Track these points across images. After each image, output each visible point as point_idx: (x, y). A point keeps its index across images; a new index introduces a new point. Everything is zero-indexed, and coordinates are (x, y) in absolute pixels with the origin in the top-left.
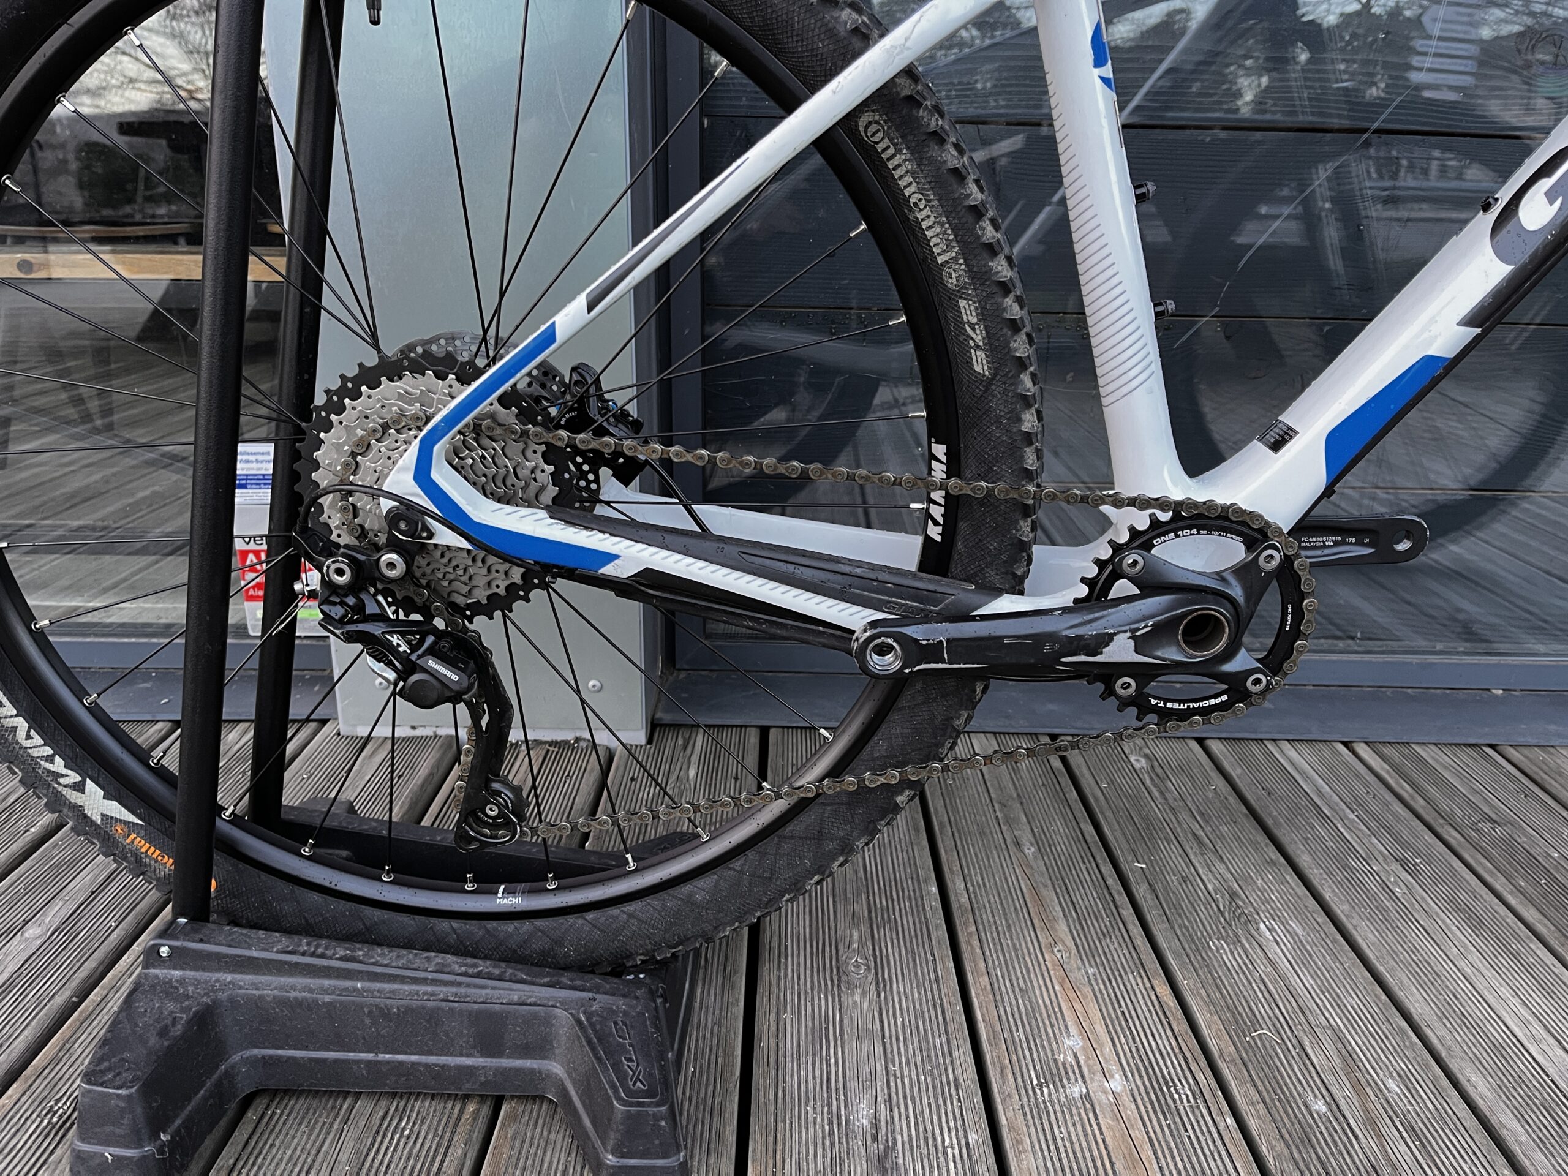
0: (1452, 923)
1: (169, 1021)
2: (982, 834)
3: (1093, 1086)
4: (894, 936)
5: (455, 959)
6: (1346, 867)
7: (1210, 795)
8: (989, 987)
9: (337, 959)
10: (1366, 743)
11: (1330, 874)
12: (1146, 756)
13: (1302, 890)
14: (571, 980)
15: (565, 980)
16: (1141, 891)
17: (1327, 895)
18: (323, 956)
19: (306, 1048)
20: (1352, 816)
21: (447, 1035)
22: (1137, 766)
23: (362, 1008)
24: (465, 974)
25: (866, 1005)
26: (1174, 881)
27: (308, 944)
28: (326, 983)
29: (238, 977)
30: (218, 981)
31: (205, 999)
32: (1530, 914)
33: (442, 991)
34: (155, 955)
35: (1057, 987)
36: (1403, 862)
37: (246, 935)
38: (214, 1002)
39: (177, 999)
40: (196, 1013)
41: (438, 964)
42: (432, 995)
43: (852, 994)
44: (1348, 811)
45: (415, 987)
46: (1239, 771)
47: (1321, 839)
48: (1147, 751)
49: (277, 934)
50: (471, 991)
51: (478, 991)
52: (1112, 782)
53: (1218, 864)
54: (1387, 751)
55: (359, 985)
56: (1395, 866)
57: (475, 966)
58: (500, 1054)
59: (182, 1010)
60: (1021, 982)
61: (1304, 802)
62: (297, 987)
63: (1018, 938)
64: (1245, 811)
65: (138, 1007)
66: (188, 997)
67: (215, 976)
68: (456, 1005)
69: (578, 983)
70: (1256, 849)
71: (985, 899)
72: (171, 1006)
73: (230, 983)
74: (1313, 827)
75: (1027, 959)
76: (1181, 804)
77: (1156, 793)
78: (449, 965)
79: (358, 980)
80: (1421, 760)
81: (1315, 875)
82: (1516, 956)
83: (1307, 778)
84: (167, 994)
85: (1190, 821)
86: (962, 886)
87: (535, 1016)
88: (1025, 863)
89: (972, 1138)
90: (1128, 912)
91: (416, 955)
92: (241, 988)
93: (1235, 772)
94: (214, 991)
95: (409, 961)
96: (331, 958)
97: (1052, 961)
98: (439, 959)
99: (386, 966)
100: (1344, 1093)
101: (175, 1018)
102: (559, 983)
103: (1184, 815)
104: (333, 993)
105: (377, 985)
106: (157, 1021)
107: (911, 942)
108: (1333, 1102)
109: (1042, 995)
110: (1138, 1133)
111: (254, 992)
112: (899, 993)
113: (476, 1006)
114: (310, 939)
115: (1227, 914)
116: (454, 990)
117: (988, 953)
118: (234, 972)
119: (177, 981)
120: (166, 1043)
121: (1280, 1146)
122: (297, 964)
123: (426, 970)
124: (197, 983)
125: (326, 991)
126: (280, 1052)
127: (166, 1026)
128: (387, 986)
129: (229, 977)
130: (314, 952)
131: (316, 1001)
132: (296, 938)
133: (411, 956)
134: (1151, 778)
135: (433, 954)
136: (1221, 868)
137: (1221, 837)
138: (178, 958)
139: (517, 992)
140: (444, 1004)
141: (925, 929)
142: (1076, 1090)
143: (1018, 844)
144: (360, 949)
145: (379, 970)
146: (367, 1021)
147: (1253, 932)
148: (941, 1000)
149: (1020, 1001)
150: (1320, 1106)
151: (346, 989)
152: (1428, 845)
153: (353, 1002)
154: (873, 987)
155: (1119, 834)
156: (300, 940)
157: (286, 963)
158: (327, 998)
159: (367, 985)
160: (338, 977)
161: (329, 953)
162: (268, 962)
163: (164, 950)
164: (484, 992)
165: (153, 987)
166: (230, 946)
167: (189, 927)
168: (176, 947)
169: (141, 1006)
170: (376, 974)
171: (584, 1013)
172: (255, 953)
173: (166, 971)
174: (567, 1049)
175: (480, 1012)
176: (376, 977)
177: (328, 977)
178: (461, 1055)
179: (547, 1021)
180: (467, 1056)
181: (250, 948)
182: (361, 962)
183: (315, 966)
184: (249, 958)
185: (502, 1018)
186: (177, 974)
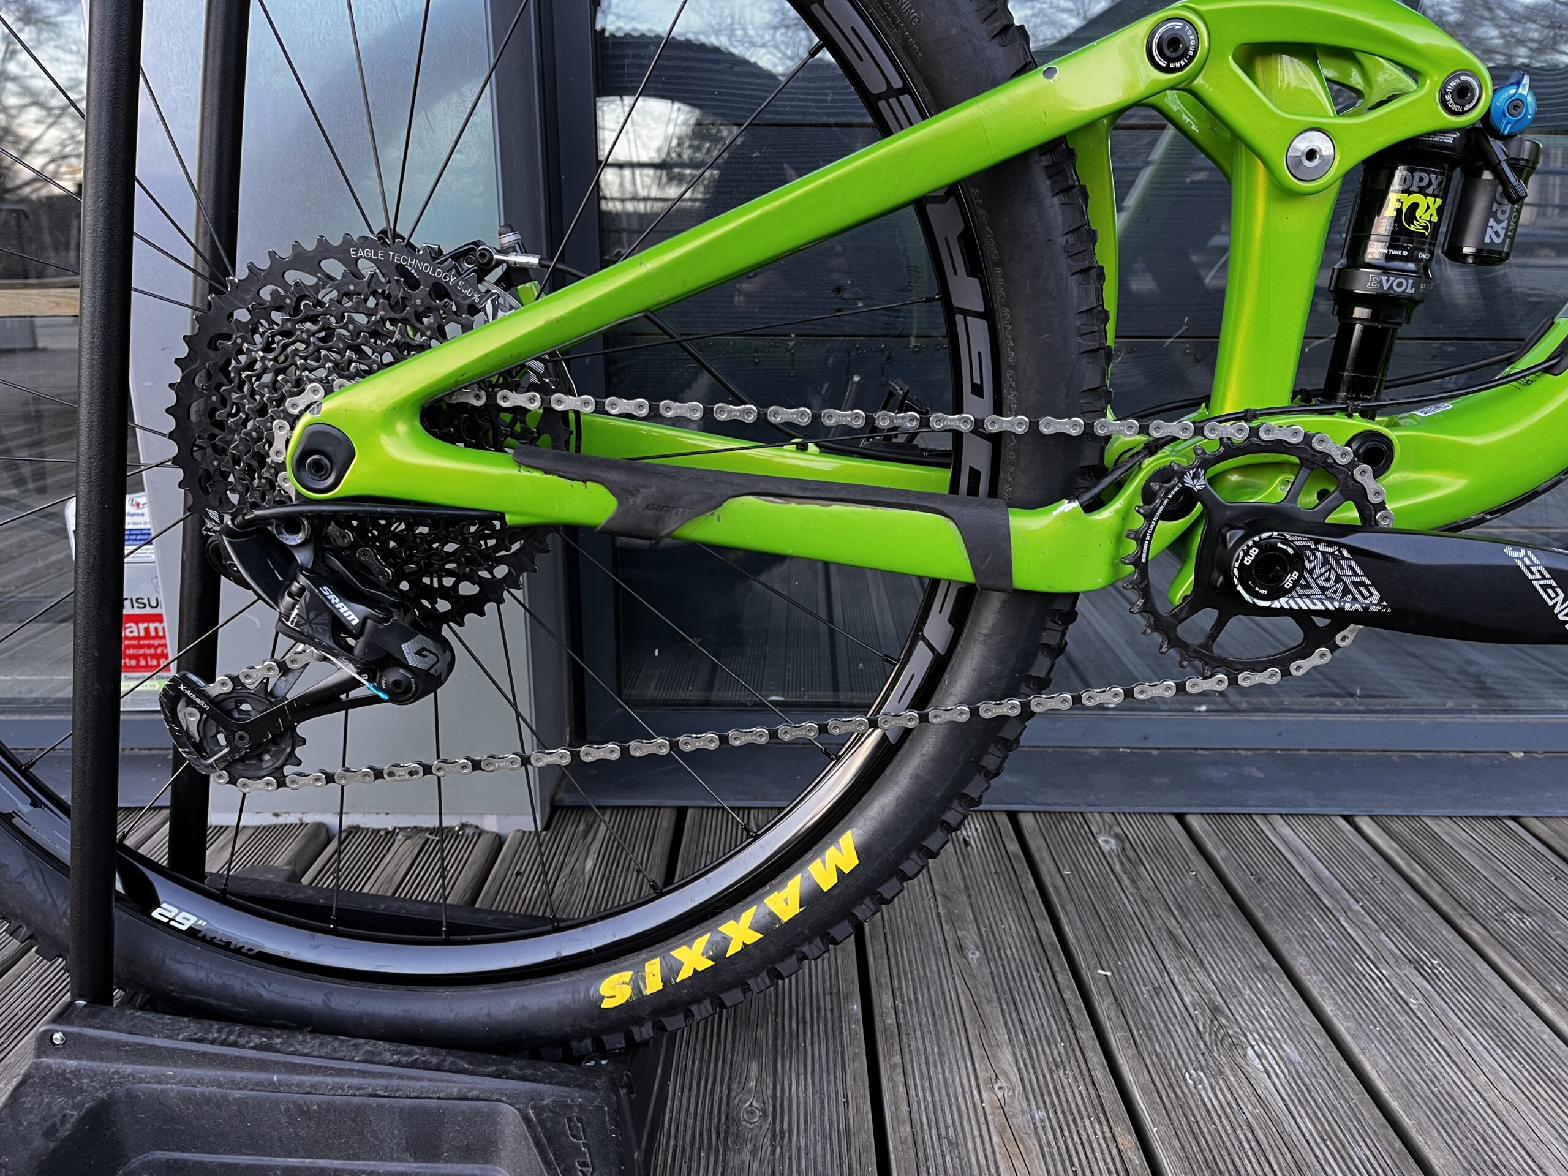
1: (57, 1120)
2: (920, 936)
5: (387, 1046)
9: (251, 1048)
10: (1370, 816)
18: (235, 1044)
19: (216, 1152)
21: (375, 1135)
23: (278, 1104)
24: (397, 1064)
27: (219, 1031)
28: (238, 1075)
29: (139, 1068)
30: (117, 1072)
31: (99, 1094)
33: (371, 1084)
34: (48, 1041)
36: (1417, 964)
37: (150, 1020)
38: (110, 1096)
39: (69, 1094)
40: (89, 1110)
41: (367, 1051)
42: (358, 1089)
45: (338, 1080)
46: (1224, 853)
49: (186, 1019)
50: (405, 1083)
51: (411, 1083)
54: (1395, 825)
55: (275, 1078)
56: (1410, 970)
57: (409, 1054)
58: (436, 1158)
59: (74, 1107)
62: (204, 1080)
65: (24, 1103)
66: (81, 1091)
67: (113, 1067)
68: (385, 1100)
72: (61, 1100)
73: (129, 1075)
77: (1126, 881)
78: (380, 1054)
79: (274, 1072)
80: (1433, 836)
83: (1303, 860)
84: (59, 1088)
87: (477, 1113)
91: (343, 1041)
92: (141, 1081)
93: (1219, 854)
94: (111, 1085)
95: (334, 1050)
96: (244, 1047)
98: (368, 1046)
99: (307, 1055)
101: (64, 1116)
104: (245, 1087)
105: (296, 1078)
106: (44, 1119)
111: (156, 1086)
113: (409, 1102)
114: (223, 1024)
116: (384, 1082)
118: (134, 1062)
119: (71, 1072)
120: (51, 1145)
122: (205, 1054)
123: (352, 1060)
124: (93, 1075)
125: (237, 1085)
126: (186, 1156)
127: (54, 1125)
128: (306, 1079)
129: (128, 1068)
130: (225, 1040)
131: (224, 1097)
132: (206, 1023)
133: (336, 1044)
134: (1122, 863)
135: (362, 1041)
138: (74, 1046)
139: (459, 1083)
140: (372, 1099)
144: (278, 1036)
145: (298, 1060)
146: (284, 1121)
151: (260, 1083)
152: (1447, 943)
153: (267, 1099)
156: (211, 1026)
157: (192, 1052)
158: (238, 1094)
159: (285, 1077)
160: (251, 1069)
161: (242, 1041)
162: (172, 1052)
163: (58, 1037)
164: (419, 1084)
165: (44, 1078)
166: (130, 1033)
167: (86, 1011)
168: (72, 1033)
169: (28, 1101)
170: (295, 1064)
171: (534, 1108)
172: (157, 1041)
173: (59, 1060)
174: (514, 1151)
175: (413, 1109)
176: (294, 1068)
177: (241, 1068)
178: (392, 1159)
179: (491, 1119)
180: (399, 1160)
181: (152, 1036)
182: (278, 1051)
183: (224, 1056)
184: (151, 1046)
185: (439, 1115)
186: (72, 1063)
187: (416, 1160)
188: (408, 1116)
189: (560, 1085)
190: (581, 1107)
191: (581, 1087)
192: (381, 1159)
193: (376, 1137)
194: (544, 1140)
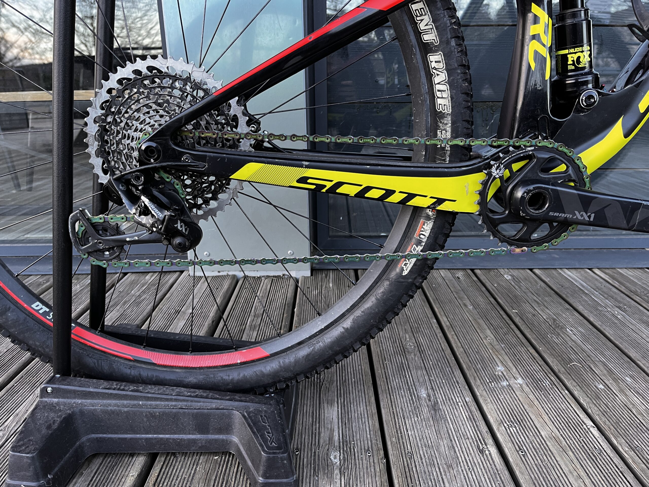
1: (52, 422)
2: (450, 302)
4: (423, 336)
5: (185, 389)
6: (597, 310)
7: (539, 287)
8: (464, 351)
9: (130, 391)
10: (598, 268)
11: (591, 312)
12: (510, 275)
13: (581, 318)
14: (240, 397)
15: (237, 397)
16: (517, 320)
17: (592, 319)
18: (123, 390)
19: (117, 433)
20: (597, 293)
22: (508, 278)
23: (142, 413)
24: (190, 396)
25: (417, 358)
26: (530, 316)
27: (116, 385)
28: (125, 402)
29: (84, 401)
30: (74, 403)
31: (68, 412)
33: (180, 404)
34: (45, 391)
35: (491, 351)
36: (619, 308)
37: (88, 382)
38: (73, 412)
39: (55, 412)
40: (64, 418)
41: (177, 392)
42: (175, 406)
43: (410, 355)
44: (595, 292)
45: (167, 403)
46: (549, 279)
47: (586, 301)
48: (511, 273)
49: (103, 381)
51: (196, 404)
52: (499, 284)
53: (546, 309)
54: (607, 271)
55: (141, 403)
56: (617, 309)
57: (194, 392)
58: (208, 433)
59: (58, 417)
60: (476, 350)
61: (577, 289)
62: (112, 404)
63: (472, 336)
64: (554, 292)
66: (60, 411)
67: (73, 401)
68: (186, 410)
69: (243, 398)
70: (560, 305)
71: (456, 323)
72: (52, 415)
73: (80, 404)
74: (582, 297)
75: (477, 342)
76: (527, 290)
77: (517, 287)
78: (183, 392)
79: (140, 401)
80: (621, 273)
83: (576, 281)
84: (51, 410)
85: (532, 296)
86: (446, 319)
87: (223, 414)
88: (469, 311)
90: (513, 326)
91: (167, 388)
92: (85, 406)
93: (547, 280)
94: (72, 408)
95: (164, 391)
96: (127, 391)
97: (487, 343)
98: (178, 389)
99: (153, 393)
101: (54, 421)
102: (234, 399)
103: (529, 294)
104: (128, 407)
105: (149, 403)
106: (46, 422)
107: (430, 338)
109: (485, 353)
111: (92, 408)
112: (429, 354)
113: (196, 411)
114: (118, 383)
115: (553, 326)
116: (185, 403)
117: (461, 341)
118: (81, 399)
119: (55, 403)
120: (50, 432)
122: (111, 394)
123: (172, 395)
124: (65, 404)
125: (125, 406)
126: (105, 435)
127: (50, 425)
128: (153, 403)
129: (80, 401)
130: (119, 388)
131: (120, 411)
132: (111, 382)
133: (165, 389)
134: (514, 282)
135: (175, 388)
136: (548, 311)
137: (546, 301)
138: (56, 393)
139: (215, 404)
140: (181, 410)
141: (434, 334)
143: (465, 305)
144: (141, 387)
145: (150, 395)
146: (145, 419)
147: (565, 332)
148: (446, 356)
149: (477, 356)
151: (134, 405)
152: (629, 302)
153: (138, 411)
154: (418, 353)
155: (504, 301)
156: (113, 383)
157: (106, 393)
158: (126, 409)
159: (145, 402)
160: (130, 400)
161: (126, 388)
162: (98, 393)
163: (49, 390)
164: (199, 404)
165: (44, 406)
166: (80, 387)
167: (61, 379)
168: (55, 388)
169: (38, 415)
170: (148, 397)
171: (246, 412)
172: (91, 390)
173: (50, 399)
174: (239, 429)
175: (197, 414)
176: (148, 399)
177: (126, 399)
178: (190, 434)
179: (229, 417)
180: (192, 434)
181: (89, 387)
182: (141, 392)
183: (120, 394)
184: (89, 392)
185: (208, 415)
186: (56, 400)
187: (199, 434)
188: (196, 416)
189: (256, 403)
190: (265, 411)
191: (265, 404)
192: (185, 434)
193: (183, 425)
194: (252, 424)
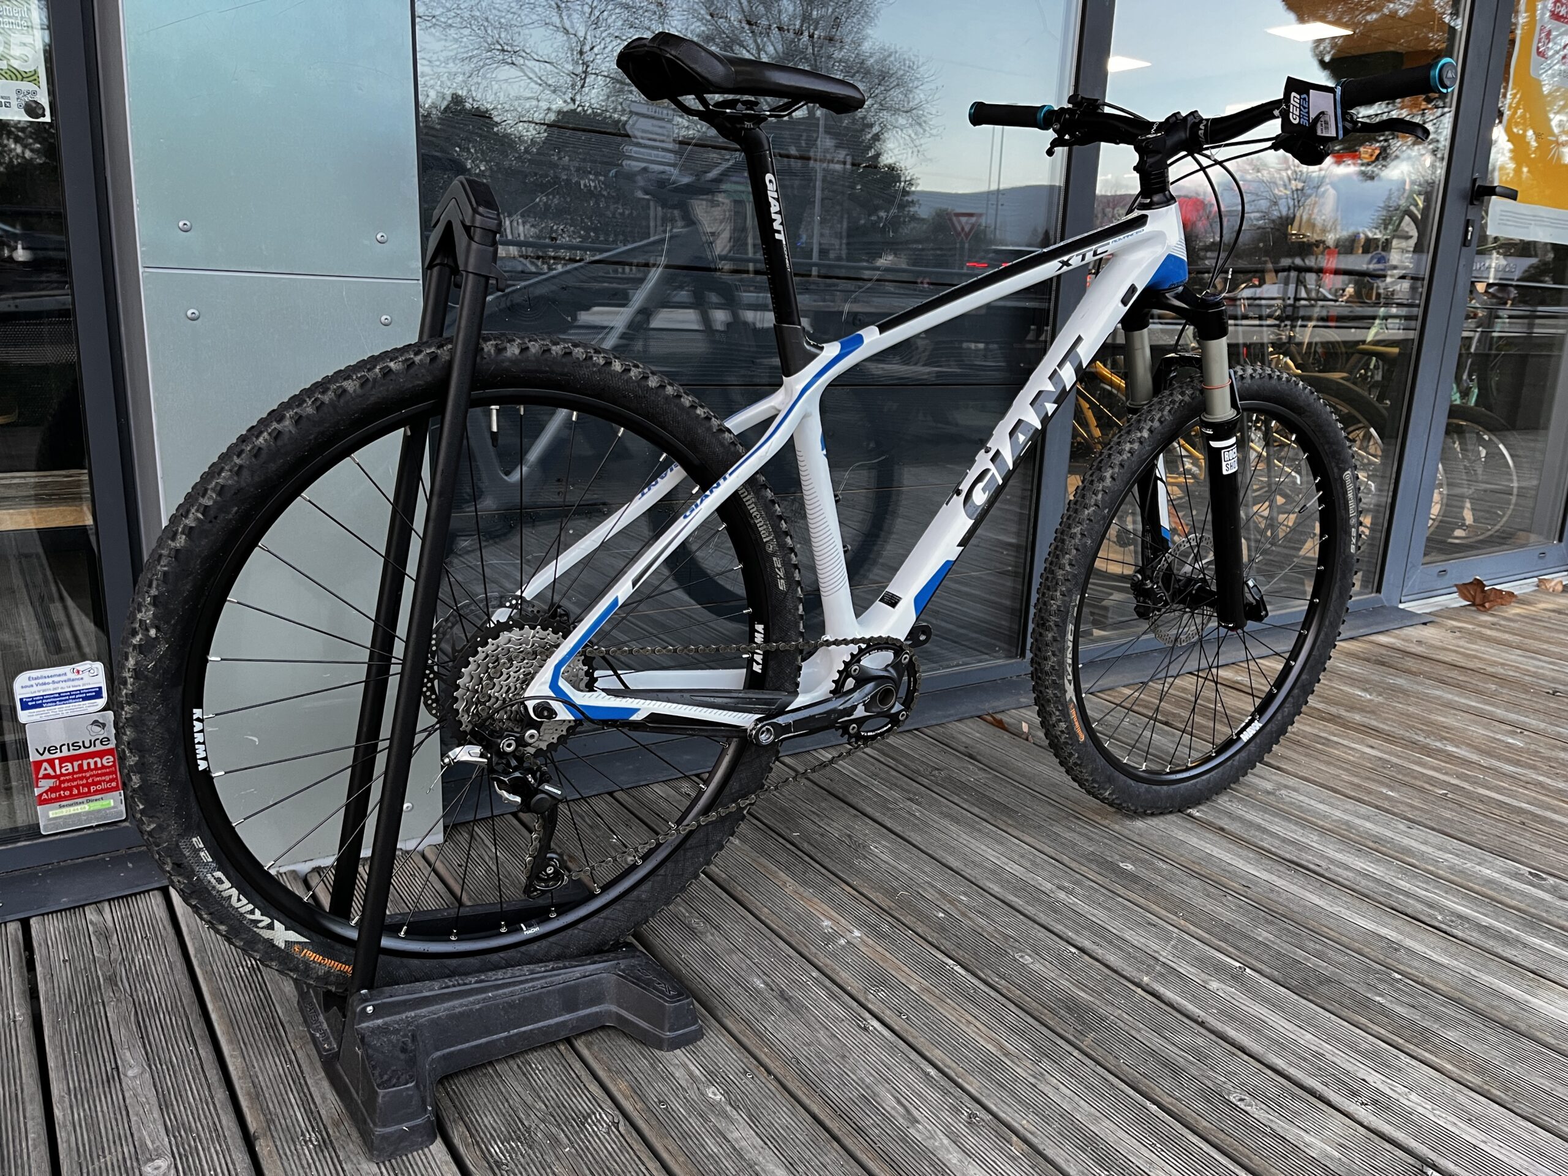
0: (946, 822)
1: (401, 1044)
3: (848, 937)
6: (889, 809)
9: (474, 983)
11: (884, 814)
14: (600, 958)
15: (597, 959)
16: (805, 847)
19: (468, 1041)
21: (547, 1006)
23: (498, 1006)
25: (718, 939)
26: (818, 837)
28: (471, 999)
29: (418, 1012)
32: (976, 810)
35: (801, 902)
36: (911, 800)
38: (416, 1027)
42: (534, 987)
43: (707, 936)
45: (522, 986)
47: (870, 798)
53: (832, 823)
55: (490, 995)
56: (909, 803)
58: (577, 1010)
60: (783, 905)
61: (850, 780)
62: (457, 1005)
63: (766, 886)
65: (375, 1044)
69: (605, 958)
71: (734, 872)
75: (777, 894)
79: (490, 992)
81: (877, 815)
82: (979, 831)
87: (593, 981)
89: (814, 974)
90: (807, 859)
96: (470, 984)
100: (947, 906)
101: (403, 1042)
102: (595, 961)
104: (479, 1003)
105: (501, 992)
106: (394, 1047)
107: (714, 904)
108: (944, 912)
109: (797, 908)
110: (879, 949)
112: (729, 928)
115: (853, 846)
117: (756, 897)
119: (383, 1025)
120: (411, 1055)
121: (935, 935)
124: (396, 1022)
125: (474, 1003)
128: (507, 990)
132: (440, 981)
136: (835, 824)
139: (578, 971)
140: (543, 989)
141: (716, 896)
142: (842, 942)
145: (500, 982)
147: (869, 851)
150: (941, 915)
151: (484, 999)
154: (714, 930)
155: (774, 821)
156: (444, 981)
159: (494, 993)
160: (477, 994)
170: (498, 985)
177: (471, 995)
182: (488, 981)
